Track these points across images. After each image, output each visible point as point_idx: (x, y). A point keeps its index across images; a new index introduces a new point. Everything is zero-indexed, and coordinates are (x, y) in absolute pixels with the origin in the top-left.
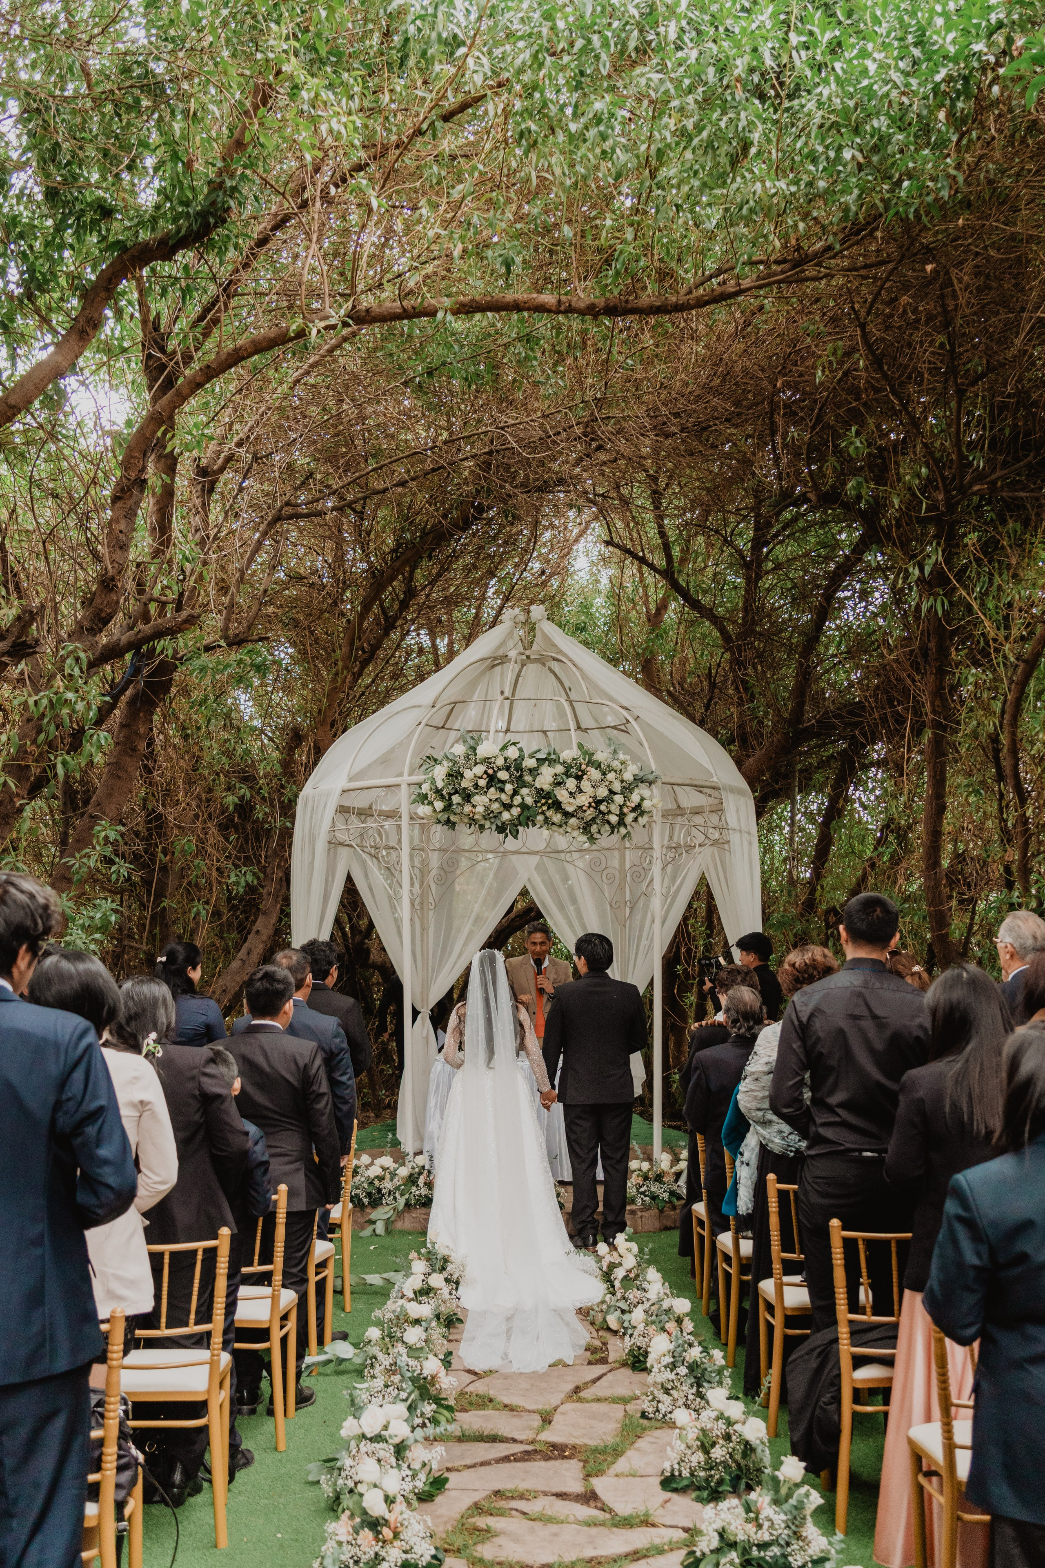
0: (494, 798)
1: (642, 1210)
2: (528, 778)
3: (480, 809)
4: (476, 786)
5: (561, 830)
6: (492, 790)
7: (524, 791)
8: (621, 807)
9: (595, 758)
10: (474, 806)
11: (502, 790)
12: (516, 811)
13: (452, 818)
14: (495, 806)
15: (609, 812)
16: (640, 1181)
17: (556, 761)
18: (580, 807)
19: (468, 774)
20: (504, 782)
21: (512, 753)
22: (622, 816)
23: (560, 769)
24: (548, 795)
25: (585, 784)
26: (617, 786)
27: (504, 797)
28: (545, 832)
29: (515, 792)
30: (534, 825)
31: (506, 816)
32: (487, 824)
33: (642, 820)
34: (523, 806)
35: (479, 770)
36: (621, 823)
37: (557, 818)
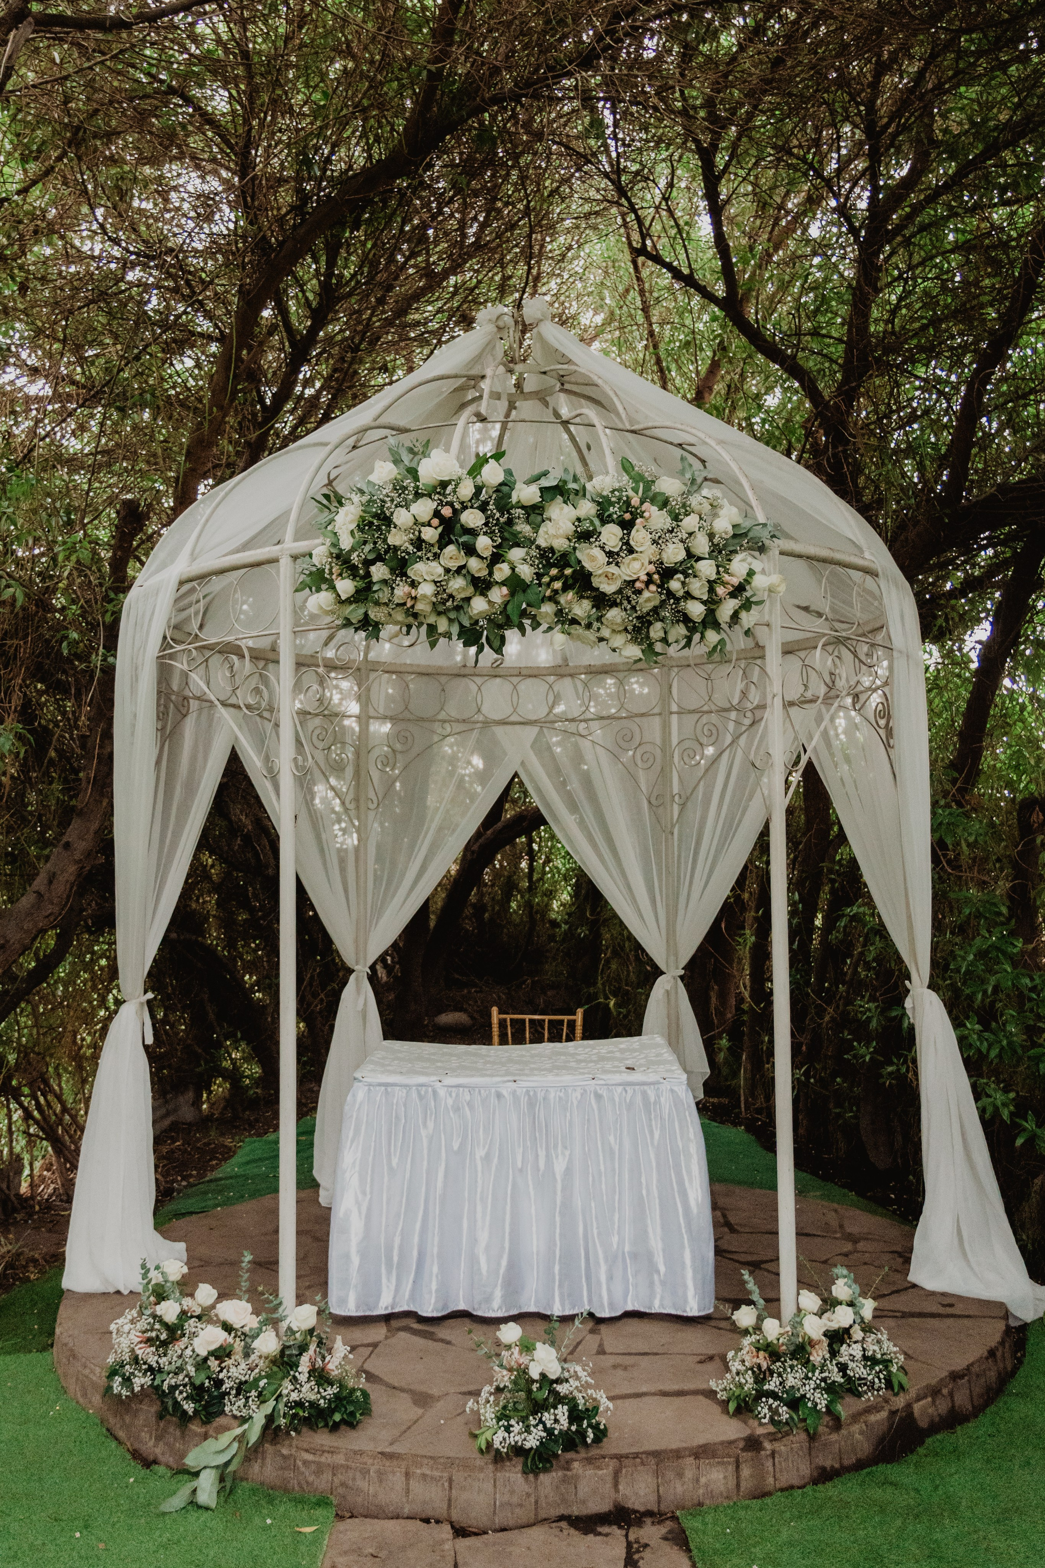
0: (453, 565)
1: (772, 1438)
2: (523, 528)
3: (426, 589)
4: (419, 543)
5: (591, 635)
6: (451, 549)
7: (516, 554)
8: (712, 585)
9: (656, 488)
10: (414, 584)
11: (471, 550)
12: (498, 595)
13: (375, 614)
14: (457, 584)
15: (688, 596)
16: (763, 1360)
17: (582, 493)
18: (631, 583)
19: (402, 517)
20: (473, 532)
21: (492, 474)
22: (712, 603)
23: (587, 508)
24: (564, 560)
25: (639, 537)
26: (701, 545)
27: (475, 565)
28: (558, 637)
29: (496, 558)
30: (536, 625)
31: (479, 605)
32: (443, 625)
33: (747, 619)
34: (515, 584)
35: (424, 508)
36: (711, 621)
37: (582, 609)
